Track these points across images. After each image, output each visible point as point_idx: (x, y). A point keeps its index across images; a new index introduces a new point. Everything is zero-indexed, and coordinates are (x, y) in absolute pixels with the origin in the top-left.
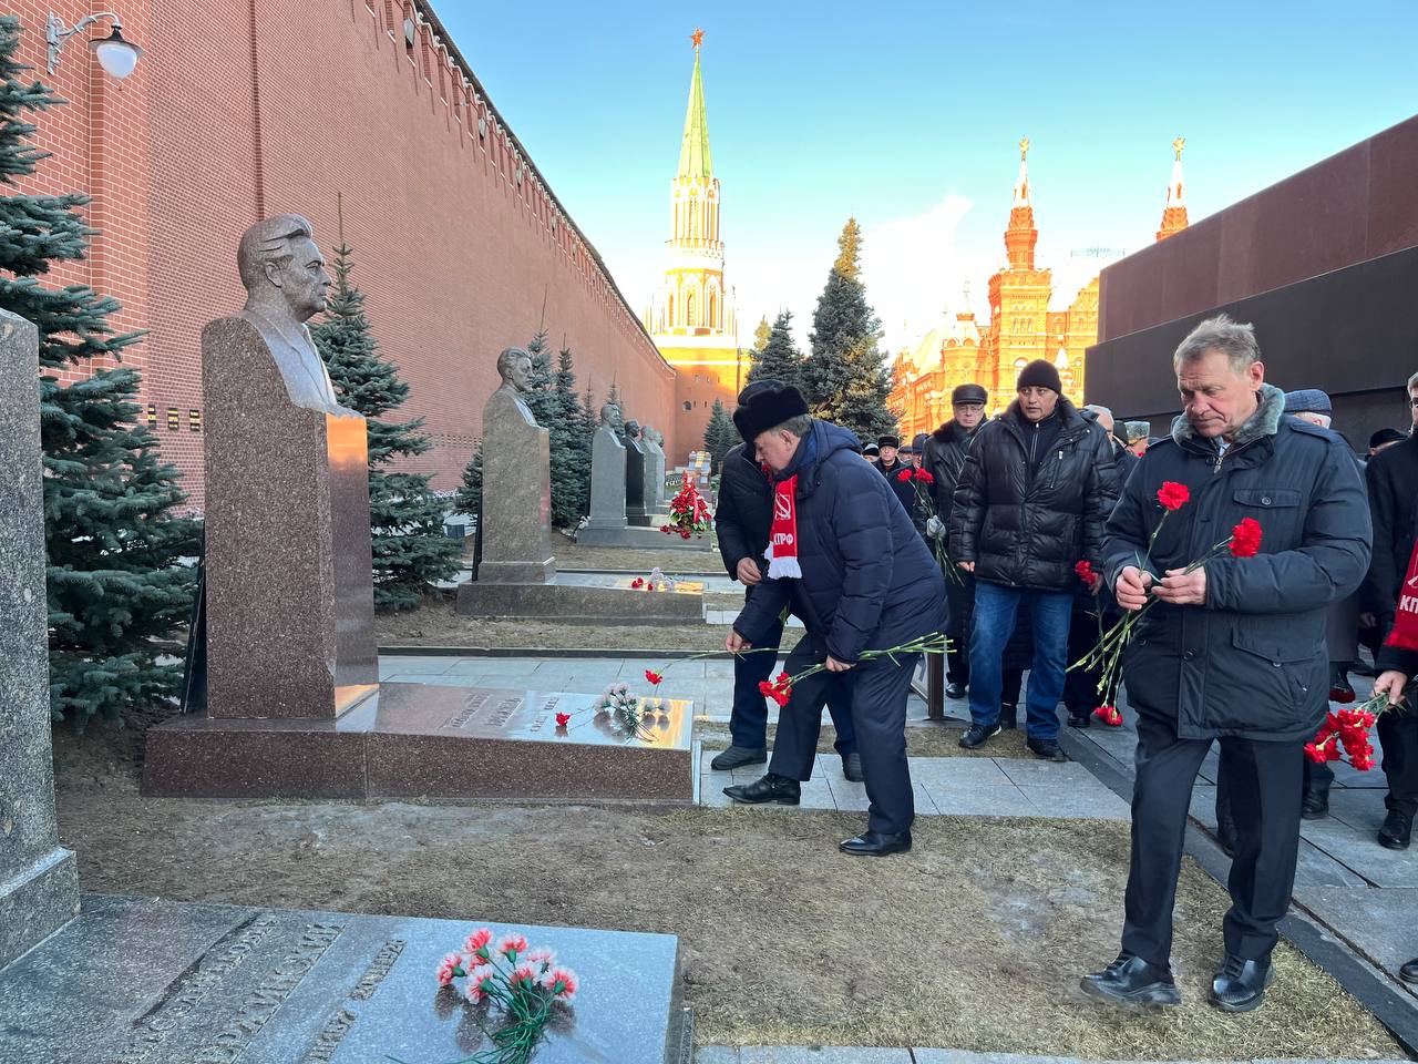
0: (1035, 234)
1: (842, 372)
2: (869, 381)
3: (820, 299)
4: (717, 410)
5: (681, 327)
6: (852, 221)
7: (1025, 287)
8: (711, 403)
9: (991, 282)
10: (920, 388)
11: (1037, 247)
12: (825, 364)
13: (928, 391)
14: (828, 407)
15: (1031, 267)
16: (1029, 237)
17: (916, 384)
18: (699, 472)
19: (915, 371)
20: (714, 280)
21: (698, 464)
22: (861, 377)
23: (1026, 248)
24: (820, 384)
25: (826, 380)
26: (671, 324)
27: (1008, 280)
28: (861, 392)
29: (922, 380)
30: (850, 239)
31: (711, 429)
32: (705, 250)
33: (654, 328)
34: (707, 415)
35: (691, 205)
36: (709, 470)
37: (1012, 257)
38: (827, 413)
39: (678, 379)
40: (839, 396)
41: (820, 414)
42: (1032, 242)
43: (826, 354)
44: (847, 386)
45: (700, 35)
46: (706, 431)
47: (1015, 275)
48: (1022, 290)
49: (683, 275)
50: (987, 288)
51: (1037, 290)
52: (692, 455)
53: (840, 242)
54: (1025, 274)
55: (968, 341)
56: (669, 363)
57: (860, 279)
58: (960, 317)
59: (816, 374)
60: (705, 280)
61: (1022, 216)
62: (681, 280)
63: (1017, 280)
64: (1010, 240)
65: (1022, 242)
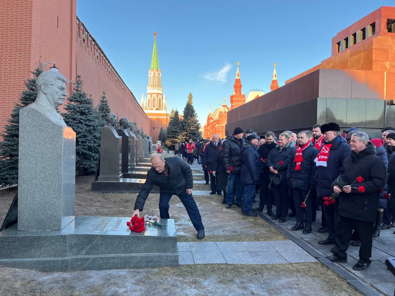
0: (241, 85)
1: (189, 124)
2: (195, 126)
3: (185, 108)
4: (162, 129)
5: (152, 108)
6: (191, 93)
7: (239, 99)
8: (160, 128)
9: (231, 97)
10: (214, 124)
11: (242, 89)
12: (186, 123)
13: (216, 124)
14: (186, 132)
15: (241, 94)
16: (240, 86)
17: (212, 123)
18: (159, 145)
19: (213, 119)
20: (160, 96)
21: (159, 144)
22: (193, 125)
23: (239, 89)
24: (185, 127)
25: (186, 126)
26: (149, 107)
27: (235, 97)
28: (193, 129)
29: (214, 122)
30: (190, 97)
31: (160, 134)
32: (157, 88)
33: (144, 108)
34: (159, 130)
35: (154, 77)
36: (161, 145)
37: (236, 91)
38: (186, 133)
39: (151, 122)
40: (189, 129)
41: (185, 133)
42: (241, 88)
43: (186, 121)
44: (190, 127)
45: (156, 34)
46: (159, 135)
47: (237, 96)
48: (238, 99)
49: (152, 94)
50: (230, 99)
51: (242, 99)
52: (157, 141)
53: (188, 97)
54: (239, 95)
55: (225, 112)
56: (148, 117)
57: (193, 105)
58: (223, 106)
59: (184, 125)
60: (158, 96)
61: (238, 81)
62: (151, 96)
63: (237, 97)
64: (235, 87)
65: (238, 87)
